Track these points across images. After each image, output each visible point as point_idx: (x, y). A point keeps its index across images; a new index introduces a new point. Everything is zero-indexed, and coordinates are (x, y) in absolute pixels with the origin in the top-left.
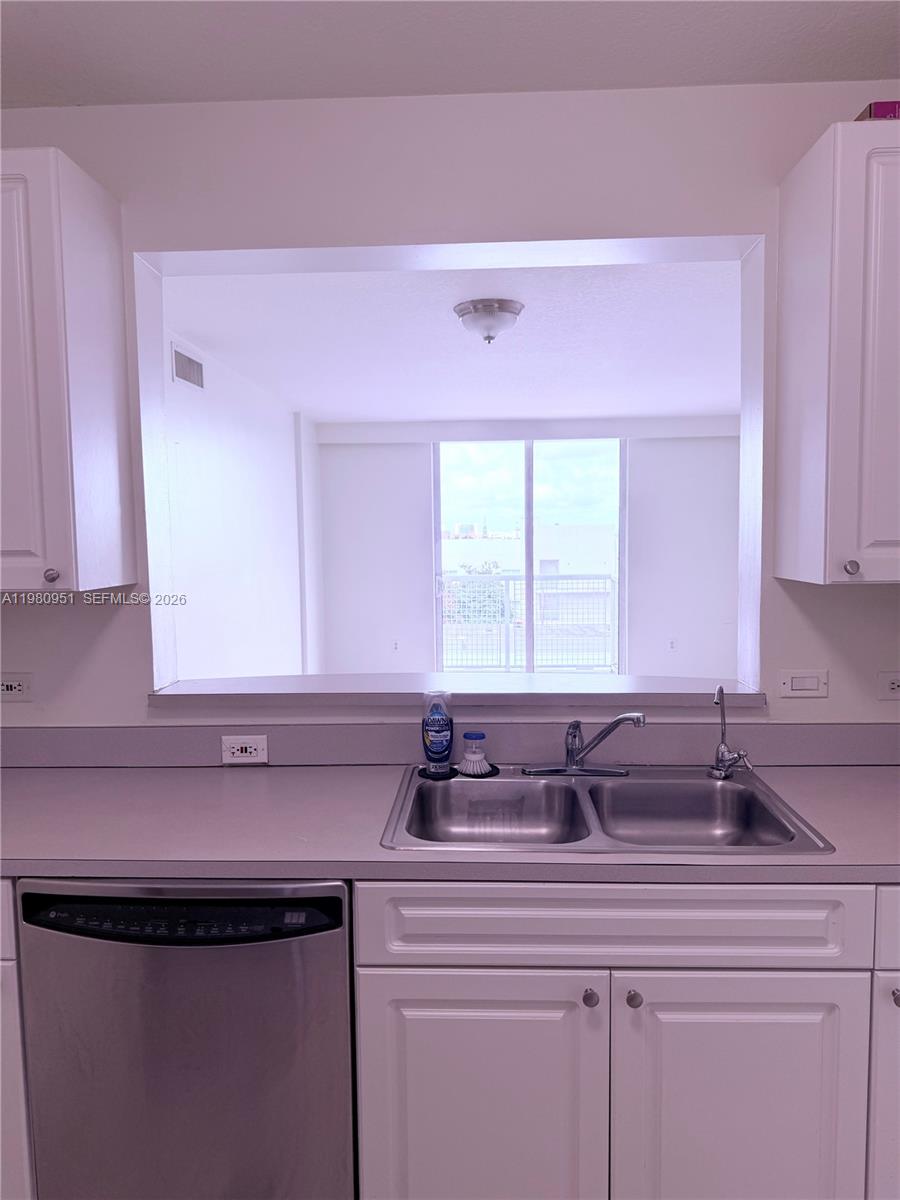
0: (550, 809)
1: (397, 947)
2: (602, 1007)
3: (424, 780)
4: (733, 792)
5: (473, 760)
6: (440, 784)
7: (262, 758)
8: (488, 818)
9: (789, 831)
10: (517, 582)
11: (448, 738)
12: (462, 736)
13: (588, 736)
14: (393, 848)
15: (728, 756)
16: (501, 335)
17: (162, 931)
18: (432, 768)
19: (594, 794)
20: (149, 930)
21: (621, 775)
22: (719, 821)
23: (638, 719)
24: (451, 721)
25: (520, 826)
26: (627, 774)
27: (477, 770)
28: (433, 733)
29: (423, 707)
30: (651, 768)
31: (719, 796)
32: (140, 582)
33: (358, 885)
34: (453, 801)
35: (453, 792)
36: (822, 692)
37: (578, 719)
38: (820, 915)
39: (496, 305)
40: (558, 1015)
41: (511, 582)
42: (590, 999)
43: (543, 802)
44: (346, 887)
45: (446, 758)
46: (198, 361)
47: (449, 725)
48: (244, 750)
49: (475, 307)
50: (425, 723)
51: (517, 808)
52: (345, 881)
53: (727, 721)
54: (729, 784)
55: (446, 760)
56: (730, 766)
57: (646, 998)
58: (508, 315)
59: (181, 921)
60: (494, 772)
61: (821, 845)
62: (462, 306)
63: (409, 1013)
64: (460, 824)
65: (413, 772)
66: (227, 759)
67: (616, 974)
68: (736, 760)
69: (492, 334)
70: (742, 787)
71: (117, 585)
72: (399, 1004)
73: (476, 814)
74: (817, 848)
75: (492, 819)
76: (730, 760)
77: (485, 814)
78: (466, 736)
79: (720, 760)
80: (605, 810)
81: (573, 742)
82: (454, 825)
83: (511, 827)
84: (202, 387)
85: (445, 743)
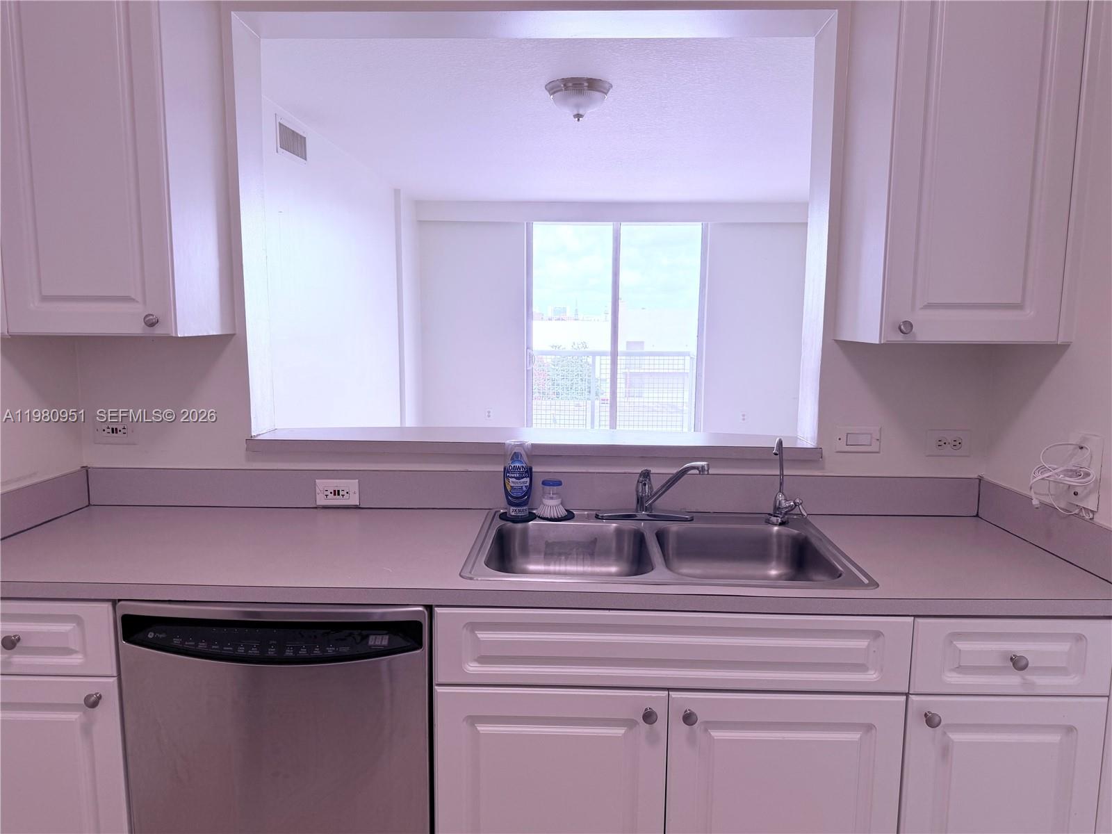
0: (619, 549)
1: (473, 668)
2: (660, 725)
3: (505, 522)
4: (788, 536)
5: (550, 505)
6: (519, 526)
7: (354, 500)
8: (563, 558)
9: (837, 570)
10: (603, 357)
11: (528, 484)
12: (541, 483)
13: (657, 484)
14: (471, 579)
15: (784, 504)
16: (591, 112)
17: (254, 652)
18: (512, 511)
19: (661, 537)
20: (241, 650)
21: (686, 520)
22: (774, 564)
23: (703, 467)
24: (531, 469)
25: (592, 564)
26: (692, 520)
27: (554, 514)
28: (514, 480)
29: (505, 456)
30: (715, 515)
31: (775, 540)
32: (237, 332)
33: (437, 610)
34: (530, 542)
35: (531, 533)
36: (874, 448)
37: (649, 469)
38: (862, 644)
39: (586, 84)
40: (620, 731)
41: (598, 358)
42: (649, 717)
43: (614, 545)
44: (426, 612)
45: (525, 503)
46: (301, 133)
47: (529, 472)
48: (336, 493)
49: (565, 85)
50: (506, 471)
51: (590, 549)
52: (426, 607)
53: (785, 473)
54: (784, 530)
55: (525, 505)
56: (786, 513)
57: (701, 718)
58: (597, 94)
59: (271, 642)
60: (569, 516)
61: (866, 581)
62: (553, 84)
63: (483, 728)
64: (537, 563)
65: (495, 515)
66: (321, 501)
67: (674, 694)
68: (792, 508)
69: (581, 112)
70: (796, 532)
71: (215, 334)
72: (473, 720)
73: (552, 554)
74: (860, 584)
75: (566, 559)
76: (786, 508)
77: (560, 554)
78: (544, 483)
79: (777, 509)
80: (670, 552)
81: (644, 490)
82: (529, 563)
83: (584, 566)
84: (306, 159)
85: (524, 489)
